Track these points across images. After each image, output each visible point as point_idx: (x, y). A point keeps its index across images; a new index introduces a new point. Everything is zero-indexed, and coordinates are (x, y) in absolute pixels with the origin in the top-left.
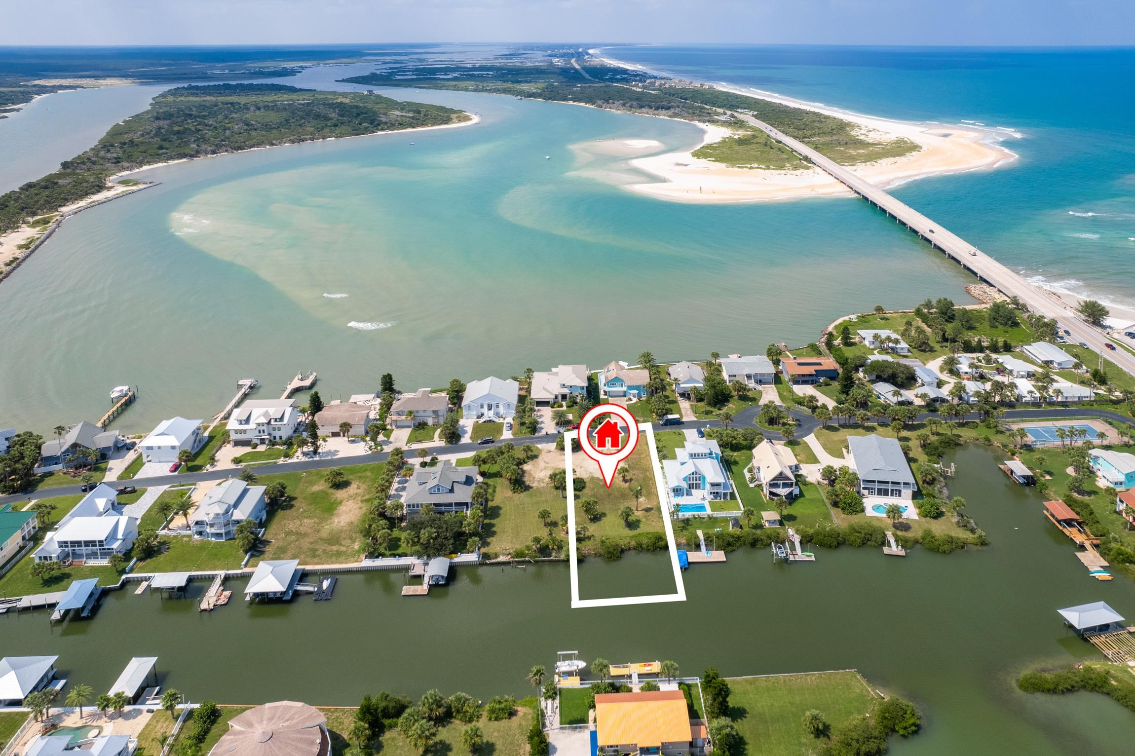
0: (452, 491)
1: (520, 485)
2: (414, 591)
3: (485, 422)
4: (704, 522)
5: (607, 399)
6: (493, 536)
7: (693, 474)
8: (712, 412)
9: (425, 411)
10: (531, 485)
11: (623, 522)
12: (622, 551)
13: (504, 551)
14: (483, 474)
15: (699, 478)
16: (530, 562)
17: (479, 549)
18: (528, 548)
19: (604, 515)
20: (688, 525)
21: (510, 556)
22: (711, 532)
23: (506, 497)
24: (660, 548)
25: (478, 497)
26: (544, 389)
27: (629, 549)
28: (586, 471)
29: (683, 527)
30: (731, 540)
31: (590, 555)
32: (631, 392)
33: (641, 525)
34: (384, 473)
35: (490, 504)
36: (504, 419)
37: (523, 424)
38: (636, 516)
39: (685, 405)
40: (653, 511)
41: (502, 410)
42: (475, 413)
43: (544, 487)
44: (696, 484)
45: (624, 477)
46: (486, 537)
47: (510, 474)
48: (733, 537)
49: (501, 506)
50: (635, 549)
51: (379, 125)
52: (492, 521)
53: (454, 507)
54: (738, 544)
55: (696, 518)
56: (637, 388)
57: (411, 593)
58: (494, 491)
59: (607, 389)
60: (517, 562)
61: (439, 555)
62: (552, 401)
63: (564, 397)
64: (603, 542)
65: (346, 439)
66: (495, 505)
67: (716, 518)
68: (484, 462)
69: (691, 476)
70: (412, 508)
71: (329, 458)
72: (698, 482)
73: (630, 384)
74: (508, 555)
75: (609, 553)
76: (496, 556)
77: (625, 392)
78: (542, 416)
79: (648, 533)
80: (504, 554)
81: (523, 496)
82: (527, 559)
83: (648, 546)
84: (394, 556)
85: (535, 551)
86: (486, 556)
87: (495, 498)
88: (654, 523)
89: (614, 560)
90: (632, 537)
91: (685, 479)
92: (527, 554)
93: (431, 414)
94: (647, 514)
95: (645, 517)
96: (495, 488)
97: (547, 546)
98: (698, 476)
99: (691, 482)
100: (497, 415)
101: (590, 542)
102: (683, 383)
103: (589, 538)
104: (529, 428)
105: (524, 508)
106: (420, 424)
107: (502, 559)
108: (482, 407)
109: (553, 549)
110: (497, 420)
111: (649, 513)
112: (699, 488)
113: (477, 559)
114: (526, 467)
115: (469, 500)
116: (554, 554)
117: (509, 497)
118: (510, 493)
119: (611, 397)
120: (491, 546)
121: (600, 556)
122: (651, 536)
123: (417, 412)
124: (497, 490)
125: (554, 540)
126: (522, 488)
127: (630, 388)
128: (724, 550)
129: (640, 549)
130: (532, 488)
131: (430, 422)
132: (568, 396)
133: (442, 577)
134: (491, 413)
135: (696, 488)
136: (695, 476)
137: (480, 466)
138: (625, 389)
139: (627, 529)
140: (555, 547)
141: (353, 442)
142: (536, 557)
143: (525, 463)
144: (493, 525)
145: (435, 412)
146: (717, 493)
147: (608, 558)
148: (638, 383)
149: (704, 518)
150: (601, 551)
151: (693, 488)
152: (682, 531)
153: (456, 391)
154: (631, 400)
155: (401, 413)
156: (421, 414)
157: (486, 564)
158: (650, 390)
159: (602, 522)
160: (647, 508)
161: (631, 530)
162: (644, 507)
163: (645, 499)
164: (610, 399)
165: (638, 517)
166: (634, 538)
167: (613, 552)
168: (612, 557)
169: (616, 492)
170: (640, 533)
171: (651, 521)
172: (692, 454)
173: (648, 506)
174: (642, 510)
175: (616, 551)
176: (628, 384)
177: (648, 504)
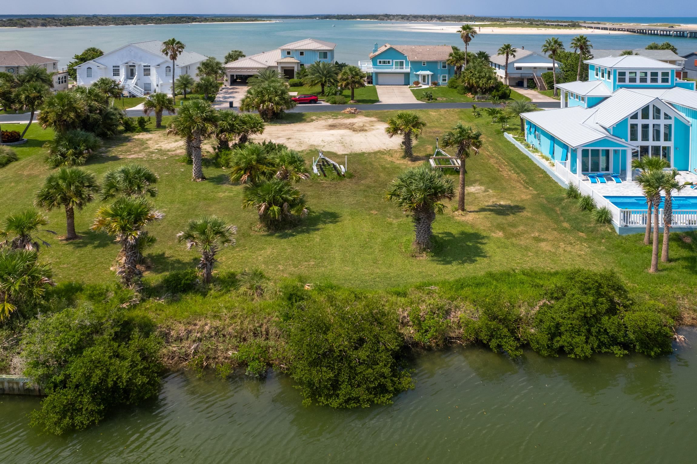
1: (74, 145)
5: (374, 87)
7: (644, 114)
12: (405, 356)
15: (668, 127)
19: (333, 217)
24: (627, 346)
27: (447, 345)
33: (488, 248)
38: (460, 224)
39: (526, 92)
40: (525, 214)
41: (154, 79)
44: (656, 150)
50: (478, 344)
59: (373, 70)
63: (288, 72)
64: (297, 298)
69: (640, 122)
72: (662, 143)
73: (416, 59)
77: (407, 75)
79: (532, 274)
83: (555, 332)
88: (544, 246)
90: (461, 285)
91: (618, 130)
94: (500, 219)
95: (500, 227)
98: (662, 122)
99: (640, 143)
100: (147, 88)
101: (228, 298)
102: (520, 61)
108: (116, 70)
110: (141, 95)
111: (511, 218)
114: (140, 136)
119: (381, 85)
122: (557, 283)
126: (92, 159)
129: (509, 345)
132: (296, 69)
134: (132, 83)
136: (651, 122)
138: (407, 69)
139: (425, 257)
143: (144, 130)
148: (434, 58)
154: (420, 86)
158: (458, 65)
159: (316, 237)
160: (500, 205)
161: (449, 263)
162: (487, 204)
163: (483, 188)
164: (377, 86)
165: (472, 226)
166: (466, 291)
167: (348, 358)
168: (335, 385)
169: (382, 175)
170: (491, 275)
171: (538, 240)
172: (622, 74)
173: (502, 203)
174: (483, 210)
175: (363, 354)
176: (412, 60)
177: (502, 198)
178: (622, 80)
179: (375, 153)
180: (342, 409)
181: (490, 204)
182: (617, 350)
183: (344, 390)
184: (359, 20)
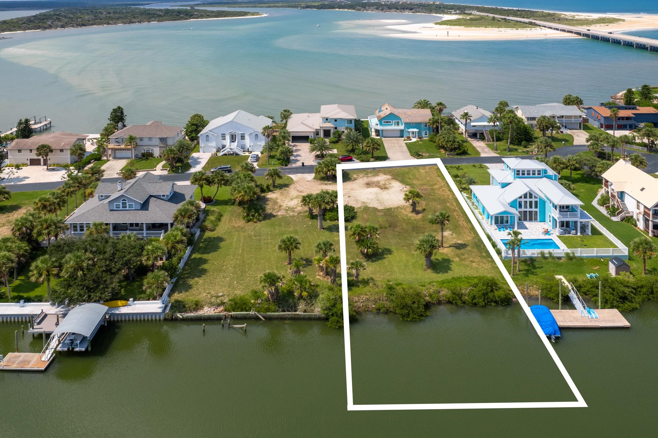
0: (145, 206)
1: (257, 211)
2: (24, 362)
3: (225, 155)
4: (561, 265)
5: (381, 139)
6: (199, 276)
7: (525, 196)
8: (516, 150)
9: (150, 139)
10: (275, 214)
11: (423, 261)
12: (427, 306)
13: (213, 300)
14: (207, 200)
15: (536, 202)
16: (257, 319)
17: (169, 296)
18: (256, 294)
19: (389, 251)
20: (534, 267)
21: (222, 308)
22: (580, 278)
23: (234, 227)
24: (496, 302)
25: (184, 217)
26: (302, 123)
27: (439, 303)
28: (357, 200)
29: (528, 271)
30: (627, 290)
31: (368, 311)
32: (409, 130)
33: (453, 266)
34: (60, 189)
35: (208, 234)
36: (251, 152)
37: (271, 157)
38: (442, 254)
39: (478, 145)
40: (468, 248)
41: (248, 142)
42: (213, 144)
43: (293, 216)
44: (531, 212)
45: (414, 205)
46: (188, 278)
47: (243, 193)
48: (628, 287)
49: (225, 237)
50: (449, 302)
51: (192, 16)
52: (205, 256)
53: (145, 232)
54: (638, 299)
55: (546, 258)
56: (417, 125)
57: (14, 367)
58: (219, 219)
59: (379, 127)
60: (233, 318)
61: (89, 300)
62: (312, 136)
63: (327, 133)
64: (391, 288)
65: (46, 167)
66: (215, 236)
67: (581, 259)
68: (209, 182)
69: (523, 200)
70: (79, 232)
71: (12, 183)
72: (533, 209)
73: (408, 121)
74: (219, 305)
75: (404, 306)
76: (198, 306)
77: (402, 131)
78: (299, 150)
79: (468, 278)
80: (211, 304)
81: (262, 226)
82: (252, 313)
83: (474, 298)
84: (17, 299)
85: (267, 300)
86: (179, 306)
87: (217, 228)
88: (474, 264)
89: (414, 321)
90: (443, 282)
91: (512, 204)
92: (254, 305)
93: (157, 142)
94: (458, 251)
95: (458, 256)
96: (221, 216)
97: (290, 293)
98: (533, 200)
99: (523, 209)
100: (243, 148)
101: (367, 288)
102: (475, 121)
103: (366, 282)
104: (279, 160)
105: (259, 240)
106: (143, 155)
107: (207, 311)
108: (223, 137)
109: (301, 297)
110: (242, 154)
111: (462, 251)
112: (536, 219)
113: (160, 310)
114: (270, 195)
115: (169, 221)
116: (302, 306)
117: (239, 227)
118: (241, 223)
119: (385, 137)
120: (191, 291)
121: (387, 312)
122: (476, 281)
123: (141, 139)
124: (223, 219)
125: (302, 281)
126: (260, 215)
127: (408, 125)
128: (617, 307)
129: (459, 303)
130: (274, 216)
131: (157, 152)
132: (332, 131)
133: (84, 338)
134: (234, 145)
135: (531, 220)
136: (528, 200)
137: (202, 186)
138: (401, 127)
139: (429, 271)
140: (305, 294)
141: (53, 170)
142: (268, 310)
143: (270, 191)
144: (205, 261)
145: (163, 140)
146: (568, 223)
147: (403, 316)
148: (419, 120)
149: (559, 258)
150: (388, 304)
151: (525, 220)
152: (526, 275)
153: (196, 125)
154: (411, 140)
155: (120, 141)
156: (146, 142)
157: (177, 319)
158: (435, 126)
159: (385, 261)
160: (458, 244)
161: (438, 273)
162: (452, 243)
163: (451, 233)
164: (383, 139)
165: (447, 255)
166: (445, 285)
167: (411, 307)
168: (409, 314)
169: (404, 225)
170: (453, 278)
171: (472, 262)
172: (518, 171)
173: (459, 242)
174: (450, 246)
175: (416, 305)
176: (405, 122)
177: (459, 239)
178: (518, 174)
179: (397, 208)
180: (411, 321)
181: (454, 243)
182: (493, 304)
183: (411, 316)
184: (337, 9)
